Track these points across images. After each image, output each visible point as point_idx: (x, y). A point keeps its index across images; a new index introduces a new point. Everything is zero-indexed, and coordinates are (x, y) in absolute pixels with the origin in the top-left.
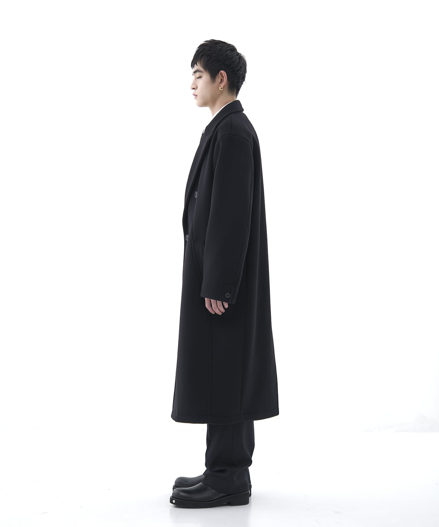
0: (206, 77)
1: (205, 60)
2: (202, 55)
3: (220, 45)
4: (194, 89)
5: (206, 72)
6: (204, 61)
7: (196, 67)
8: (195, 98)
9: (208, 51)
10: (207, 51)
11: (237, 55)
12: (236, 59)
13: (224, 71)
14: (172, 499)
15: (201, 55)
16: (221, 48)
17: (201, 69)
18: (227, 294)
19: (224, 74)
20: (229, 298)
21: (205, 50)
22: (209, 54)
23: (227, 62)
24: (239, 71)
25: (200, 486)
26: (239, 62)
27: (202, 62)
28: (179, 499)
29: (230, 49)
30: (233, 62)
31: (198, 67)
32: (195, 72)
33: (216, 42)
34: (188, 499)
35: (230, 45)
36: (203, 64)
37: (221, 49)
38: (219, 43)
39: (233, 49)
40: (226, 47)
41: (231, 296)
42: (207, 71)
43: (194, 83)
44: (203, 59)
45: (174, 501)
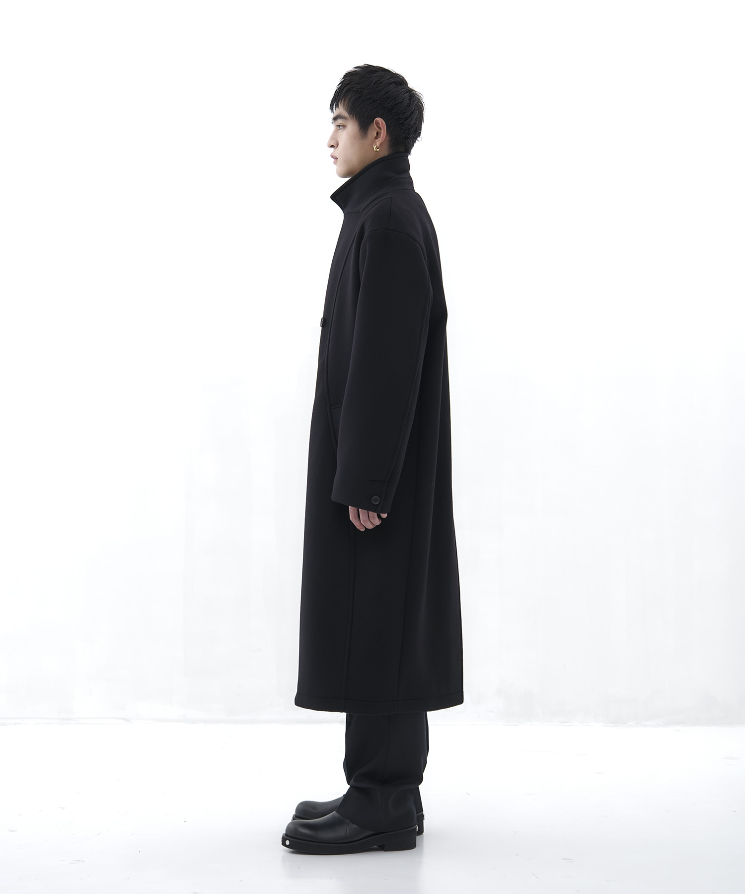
0: (352, 127)
1: (351, 98)
2: (348, 91)
3: (377, 74)
4: (332, 146)
5: (352, 118)
6: (349, 101)
7: (337, 111)
8: (335, 163)
9: (358, 84)
10: (356, 84)
11: (407, 92)
12: (403, 99)
13: (382, 118)
14: (285, 838)
15: (345, 90)
16: (379, 80)
17: (345, 113)
18: (375, 497)
19: (382, 123)
20: (377, 505)
21: (351, 82)
22: (358, 88)
23: (388, 104)
24: (409, 120)
25: (333, 817)
26: (409, 105)
27: (347, 101)
28: (296, 838)
29: (395, 83)
30: (398, 103)
31: (341, 110)
32: (335, 119)
33: (371, 69)
34: (311, 839)
35: (396, 74)
36: (349, 107)
37: (379, 82)
38: (377, 71)
39: (399, 81)
40: (388, 77)
41: (380, 502)
42: (354, 117)
43: (334, 137)
44: (348, 97)
45: (288, 843)
